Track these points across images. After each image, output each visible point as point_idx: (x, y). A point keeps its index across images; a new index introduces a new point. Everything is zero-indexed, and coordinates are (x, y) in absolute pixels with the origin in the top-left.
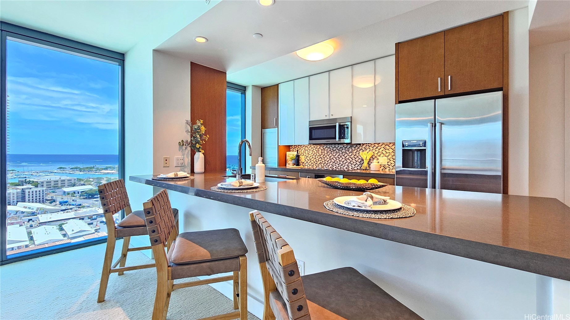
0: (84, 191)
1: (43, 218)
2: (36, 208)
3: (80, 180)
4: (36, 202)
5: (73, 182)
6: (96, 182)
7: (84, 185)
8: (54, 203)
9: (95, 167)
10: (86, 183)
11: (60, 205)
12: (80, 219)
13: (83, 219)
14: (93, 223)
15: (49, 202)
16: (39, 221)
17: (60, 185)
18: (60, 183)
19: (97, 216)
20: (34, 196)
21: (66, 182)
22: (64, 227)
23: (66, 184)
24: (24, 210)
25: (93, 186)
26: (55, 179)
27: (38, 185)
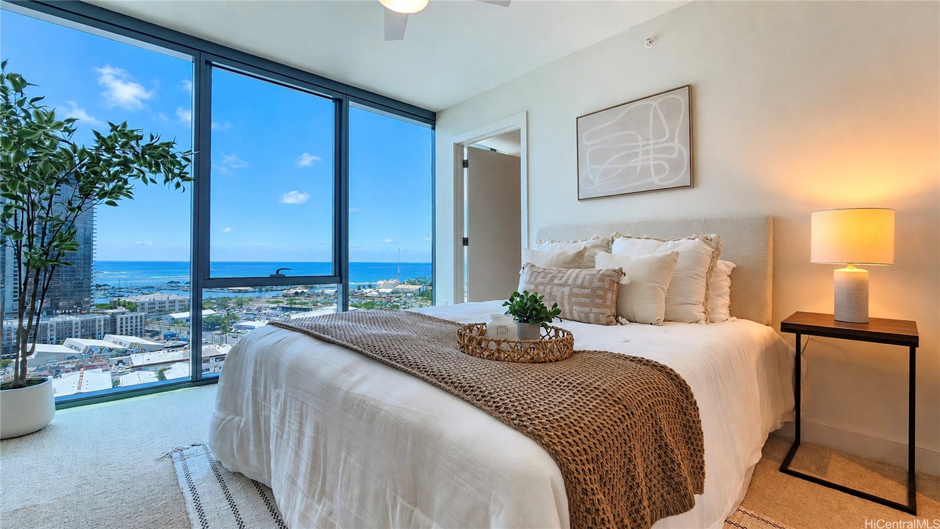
1: (138, 359)
2: (130, 344)
4: (127, 334)
8: (157, 338)
11: (165, 339)
14: (209, 369)
15: (149, 334)
17: (167, 308)
18: (167, 305)
20: (129, 325)
21: (177, 304)
22: (166, 374)
23: (177, 307)
24: (112, 346)
25: (215, 311)
26: (161, 299)
27: (137, 308)
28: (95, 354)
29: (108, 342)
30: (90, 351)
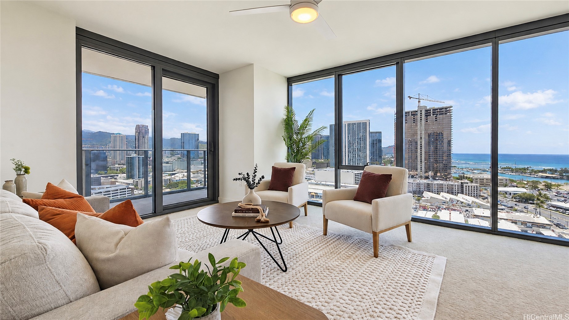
0: (517, 194)
1: (477, 211)
2: (472, 201)
3: (512, 181)
4: (471, 196)
5: (504, 182)
6: (530, 186)
7: (517, 187)
8: (486, 200)
9: (531, 169)
10: (519, 185)
12: (512, 222)
13: (516, 223)
15: (481, 197)
16: (474, 214)
19: (532, 225)
20: (470, 190)
24: (462, 200)
25: (527, 190)
26: (487, 177)
27: (473, 181)
28: (454, 203)
29: (461, 197)
30: (452, 200)
